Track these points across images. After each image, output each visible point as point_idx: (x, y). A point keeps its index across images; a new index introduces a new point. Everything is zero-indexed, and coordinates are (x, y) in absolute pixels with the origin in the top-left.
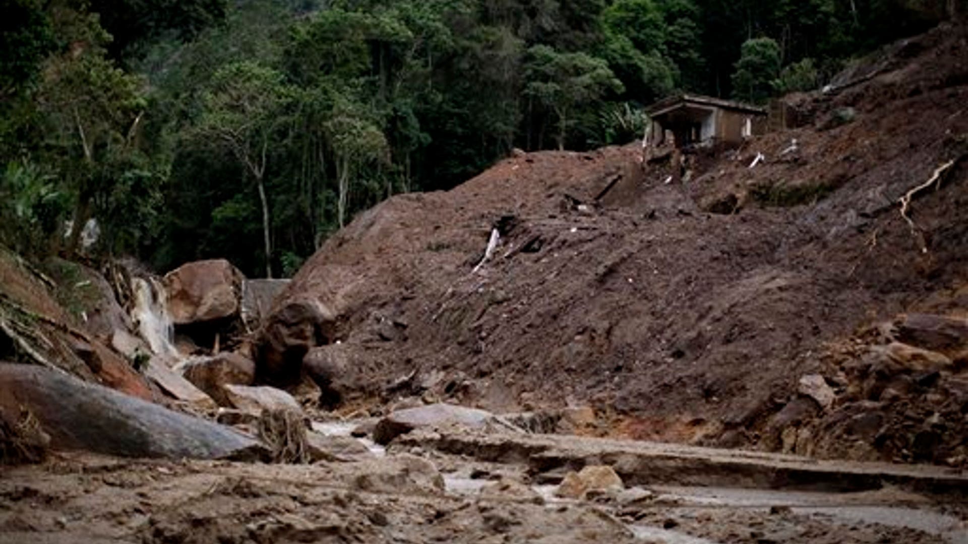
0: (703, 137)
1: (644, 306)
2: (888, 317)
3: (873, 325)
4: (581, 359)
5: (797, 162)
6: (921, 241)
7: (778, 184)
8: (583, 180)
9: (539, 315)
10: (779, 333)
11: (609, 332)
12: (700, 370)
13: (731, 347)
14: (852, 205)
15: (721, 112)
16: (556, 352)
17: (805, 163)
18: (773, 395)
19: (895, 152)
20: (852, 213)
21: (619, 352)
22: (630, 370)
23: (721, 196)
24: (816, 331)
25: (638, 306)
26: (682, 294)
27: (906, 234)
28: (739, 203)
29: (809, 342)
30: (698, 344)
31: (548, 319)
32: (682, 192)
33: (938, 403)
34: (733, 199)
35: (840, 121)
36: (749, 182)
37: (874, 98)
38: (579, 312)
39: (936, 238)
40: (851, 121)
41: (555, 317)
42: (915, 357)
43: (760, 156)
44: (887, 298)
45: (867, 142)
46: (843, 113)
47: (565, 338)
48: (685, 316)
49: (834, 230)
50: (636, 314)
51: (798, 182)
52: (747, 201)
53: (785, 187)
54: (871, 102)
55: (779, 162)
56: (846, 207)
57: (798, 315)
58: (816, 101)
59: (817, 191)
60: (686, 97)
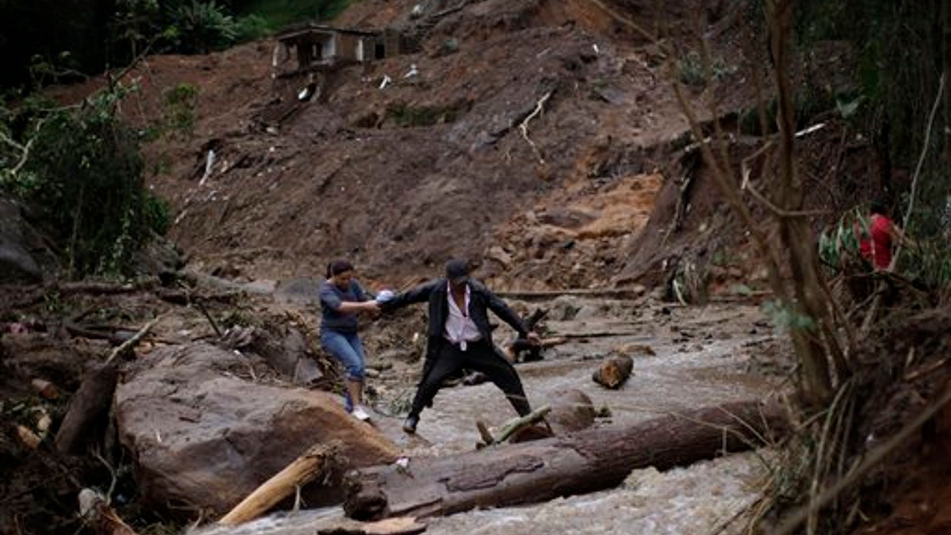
0: (324, 56)
1: (360, 207)
2: (530, 207)
3: (521, 214)
4: (323, 245)
5: (422, 86)
6: (539, 156)
7: (411, 104)
8: (215, 92)
9: (280, 217)
10: (465, 222)
11: (339, 226)
12: (419, 248)
13: (435, 232)
14: (483, 127)
15: (340, 36)
16: (302, 242)
17: (429, 88)
18: (471, 261)
19: (503, 83)
20: (484, 134)
21: (351, 239)
22: (364, 250)
23: (365, 114)
24: (487, 219)
25: (354, 208)
26: (385, 198)
27: (529, 150)
28: (380, 119)
29: (485, 226)
30: (411, 231)
31: (288, 219)
32: (332, 110)
33: (578, 258)
34: (375, 116)
35: (448, 51)
36: (386, 102)
37: (469, 27)
38: (312, 212)
39: (548, 152)
40: (457, 51)
41: (293, 218)
42: (559, 233)
43: (387, 79)
44: (526, 195)
45: (476, 71)
46: (449, 44)
47: (307, 232)
48: (392, 213)
49: (474, 146)
50: (357, 213)
51: (427, 103)
52: (386, 117)
53: (416, 107)
54: (467, 30)
55: (406, 85)
56: (480, 129)
57: (474, 209)
58: (419, 27)
59: (444, 111)
60: (313, 24)
